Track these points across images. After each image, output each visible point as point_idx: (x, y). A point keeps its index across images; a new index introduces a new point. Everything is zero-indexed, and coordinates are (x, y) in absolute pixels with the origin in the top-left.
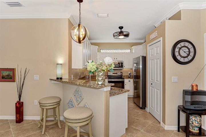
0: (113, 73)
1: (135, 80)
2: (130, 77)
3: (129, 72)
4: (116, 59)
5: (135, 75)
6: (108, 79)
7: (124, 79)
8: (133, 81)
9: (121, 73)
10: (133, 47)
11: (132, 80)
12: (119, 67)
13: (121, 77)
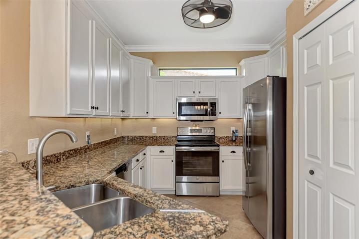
0: (192, 131)
1: (249, 149)
2: (235, 141)
3: (233, 129)
4: (197, 92)
5: (249, 134)
6: (177, 146)
7: (218, 146)
8: (244, 152)
9: (212, 131)
10: (242, 62)
11: (240, 150)
12: (206, 115)
13: (210, 141)
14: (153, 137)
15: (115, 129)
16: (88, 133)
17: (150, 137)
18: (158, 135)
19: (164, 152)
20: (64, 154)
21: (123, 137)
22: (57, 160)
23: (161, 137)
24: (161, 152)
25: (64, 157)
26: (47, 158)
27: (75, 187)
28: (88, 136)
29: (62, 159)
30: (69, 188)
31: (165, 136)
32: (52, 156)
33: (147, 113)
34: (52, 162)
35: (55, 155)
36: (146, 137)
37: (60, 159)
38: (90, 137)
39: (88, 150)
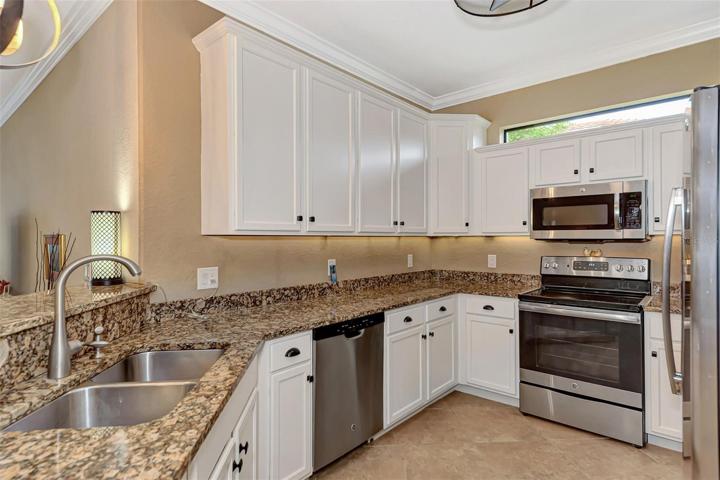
0: (578, 266)
6: (521, 298)
7: (638, 309)
14: (488, 276)
15: (410, 257)
16: (332, 262)
17: (482, 276)
18: (500, 272)
19: (493, 309)
20: (269, 294)
21: (432, 273)
22: (254, 302)
23: (505, 276)
24: (486, 308)
25: (269, 299)
26: (232, 298)
27: (193, 349)
28: (333, 268)
29: (264, 303)
30: (183, 349)
31: (513, 276)
32: (242, 295)
33: (467, 224)
34: (242, 305)
35: (249, 295)
36: (475, 274)
37: (261, 302)
38: (336, 269)
39: (328, 291)
